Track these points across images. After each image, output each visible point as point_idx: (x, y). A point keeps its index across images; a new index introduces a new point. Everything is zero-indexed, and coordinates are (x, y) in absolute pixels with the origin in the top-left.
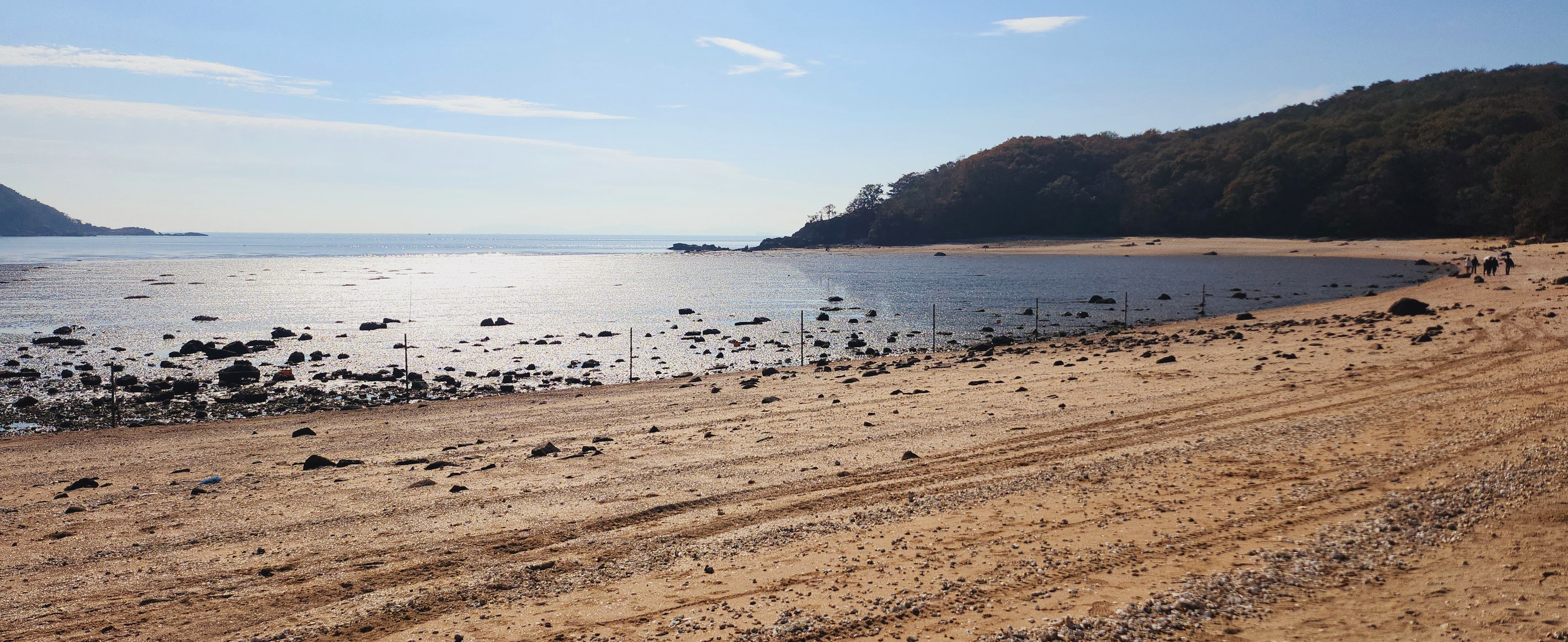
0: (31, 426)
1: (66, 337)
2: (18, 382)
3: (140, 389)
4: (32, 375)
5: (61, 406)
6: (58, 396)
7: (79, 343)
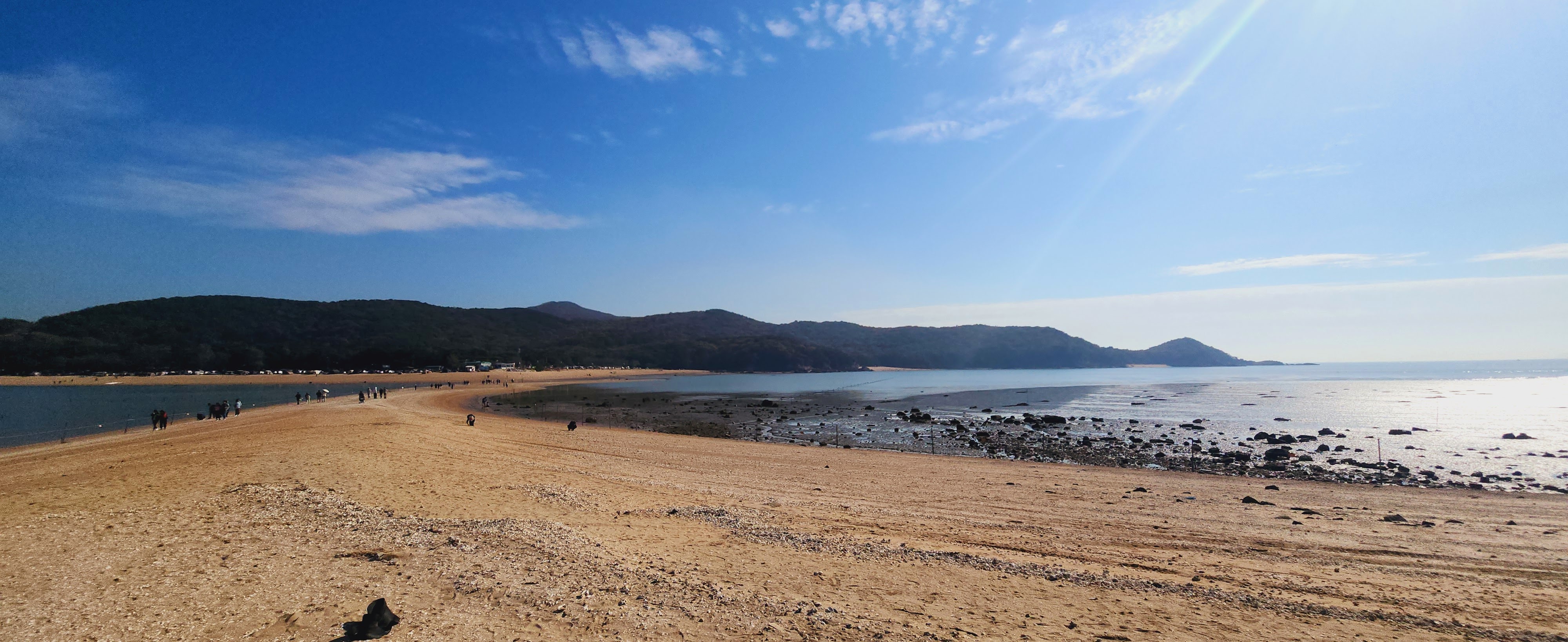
0: (1157, 466)
1: (1198, 425)
2: (1162, 445)
3: (1219, 456)
4: (1170, 442)
5: (1175, 459)
6: (1176, 454)
7: (1202, 428)
